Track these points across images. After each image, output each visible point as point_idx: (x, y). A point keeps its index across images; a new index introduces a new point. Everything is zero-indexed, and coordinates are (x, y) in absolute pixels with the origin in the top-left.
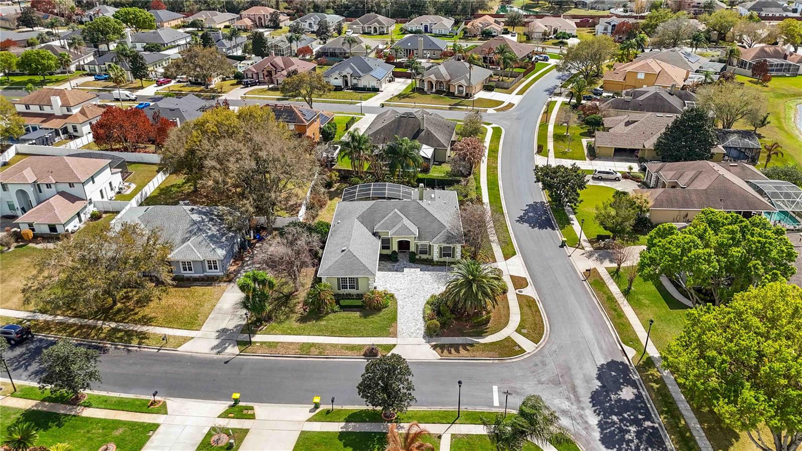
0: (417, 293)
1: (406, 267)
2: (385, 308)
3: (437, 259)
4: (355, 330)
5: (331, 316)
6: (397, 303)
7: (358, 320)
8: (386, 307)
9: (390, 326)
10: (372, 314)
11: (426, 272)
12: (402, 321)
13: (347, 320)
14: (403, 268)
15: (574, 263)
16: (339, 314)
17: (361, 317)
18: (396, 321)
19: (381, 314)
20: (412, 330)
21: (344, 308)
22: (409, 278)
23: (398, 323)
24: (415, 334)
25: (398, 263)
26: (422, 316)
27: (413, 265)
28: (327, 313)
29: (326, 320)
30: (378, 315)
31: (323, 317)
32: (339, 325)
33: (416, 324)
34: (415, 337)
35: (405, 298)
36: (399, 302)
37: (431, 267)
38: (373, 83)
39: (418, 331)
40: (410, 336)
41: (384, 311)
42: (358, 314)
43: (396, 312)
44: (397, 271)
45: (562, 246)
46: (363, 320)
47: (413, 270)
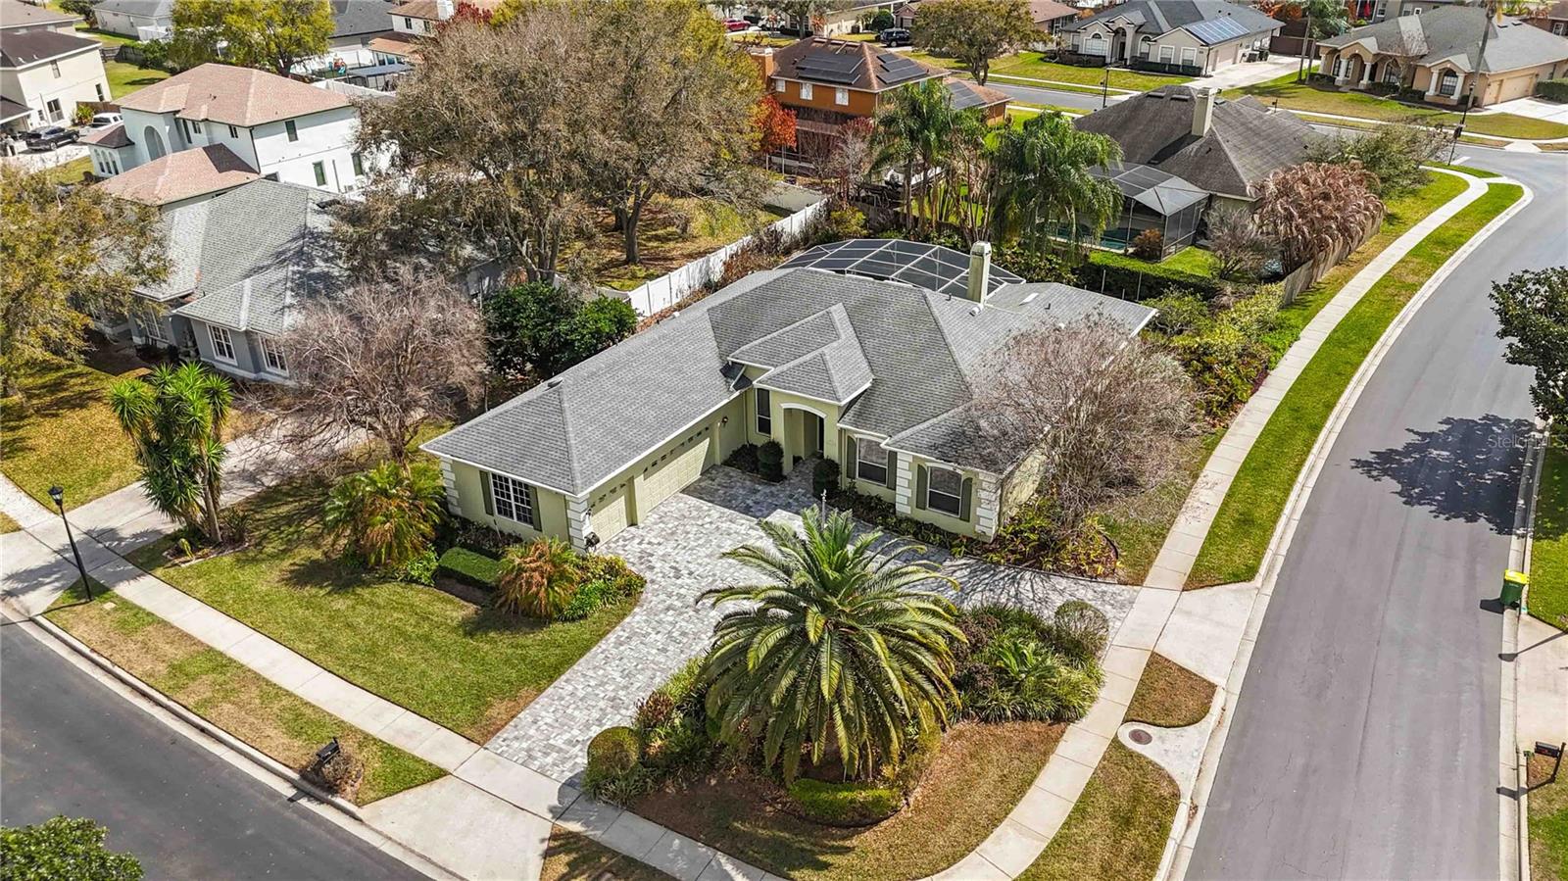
1: (787, 508)
2: (568, 619)
3: (907, 510)
4: (392, 664)
6: (625, 615)
7: (439, 634)
8: (573, 619)
10: (502, 630)
14: (776, 508)
15: (1506, 694)
16: (412, 592)
17: (464, 624)
21: (447, 576)
25: (775, 488)
29: (357, 598)
34: (540, 771)
38: (1190, 53)
40: (530, 760)
45: (1496, 606)
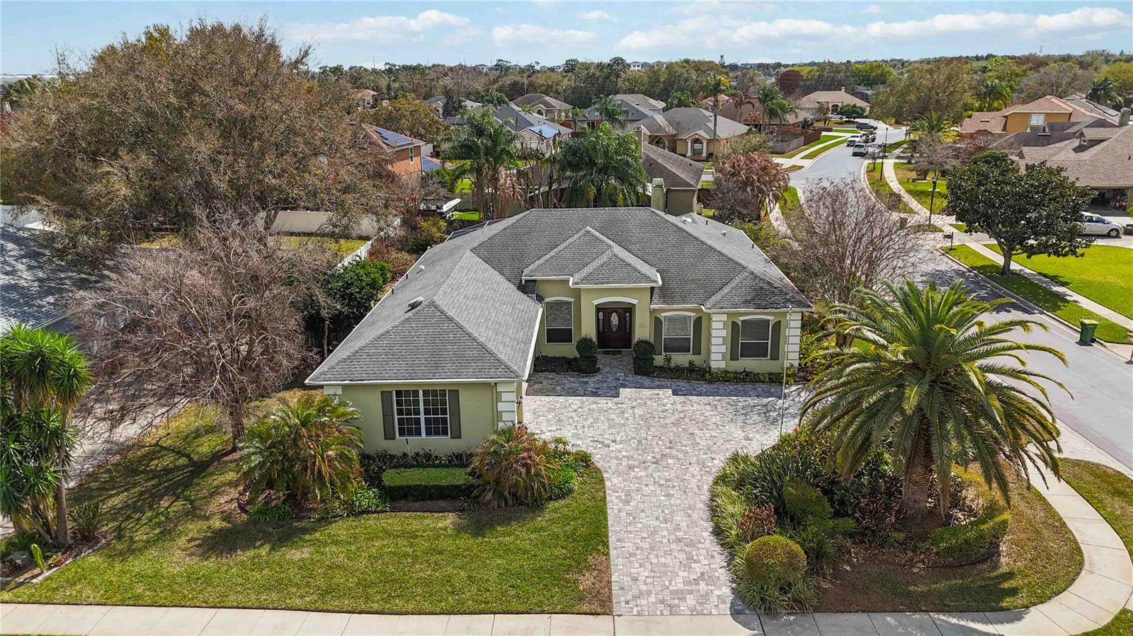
0: (674, 452)
1: (624, 386)
2: (558, 498)
3: (722, 365)
4: (428, 583)
5: (340, 529)
6: (602, 481)
7: (446, 544)
8: (562, 495)
9: (580, 565)
10: (506, 521)
11: (694, 398)
12: (629, 546)
13: (400, 542)
14: (616, 388)
16: (371, 521)
17: (459, 529)
18: (606, 545)
19: (540, 521)
20: (678, 584)
21: (397, 498)
22: (638, 411)
23: (613, 553)
24: (691, 600)
25: (599, 377)
26: (709, 526)
27: (647, 381)
28: (327, 519)
29: (312, 543)
30: (531, 525)
31: (305, 531)
32: (362, 563)
33: (690, 558)
34: (693, 612)
35: (631, 468)
36: (612, 481)
37: (705, 387)
39: (702, 586)
40: (673, 610)
41: (555, 510)
42: (448, 521)
43: (603, 512)
44: (595, 394)
46: (466, 541)
47: (646, 393)
